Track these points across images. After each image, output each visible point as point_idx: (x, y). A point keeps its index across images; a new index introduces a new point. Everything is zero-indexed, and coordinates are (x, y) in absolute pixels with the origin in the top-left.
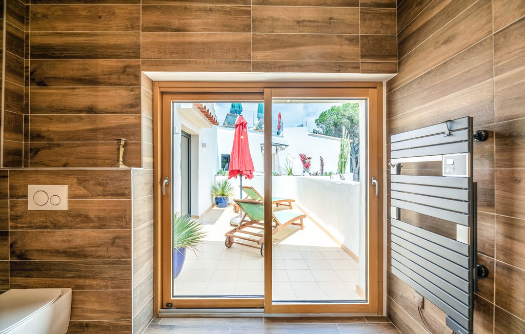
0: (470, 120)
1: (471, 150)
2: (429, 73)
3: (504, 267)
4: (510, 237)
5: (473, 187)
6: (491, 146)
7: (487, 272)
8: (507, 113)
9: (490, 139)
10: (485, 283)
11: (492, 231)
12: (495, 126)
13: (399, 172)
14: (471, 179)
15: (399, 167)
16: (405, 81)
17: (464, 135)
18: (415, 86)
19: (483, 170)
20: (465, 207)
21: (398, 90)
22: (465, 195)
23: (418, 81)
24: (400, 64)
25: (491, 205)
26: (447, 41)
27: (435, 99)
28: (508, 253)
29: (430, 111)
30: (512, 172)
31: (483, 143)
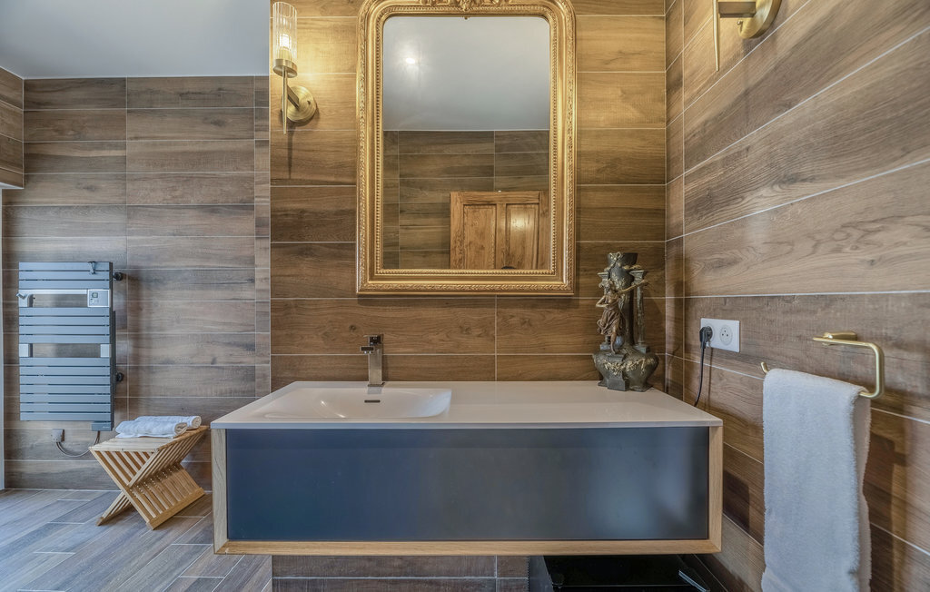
0: (111, 264)
1: (111, 288)
2: (70, 207)
3: (133, 368)
4: (137, 346)
5: (113, 314)
6: (124, 284)
7: (123, 376)
8: (135, 263)
9: (124, 280)
10: (122, 385)
11: (126, 346)
12: (127, 271)
13: (31, 304)
14: (111, 308)
15: (31, 298)
16: (36, 203)
17: (106, 275)
18: (50, 213)
19: (119, 302)
20: (107, 330)
21: (25, 208)
22: (107, 321)
23: (55, 210)
24: (27, 178)
25: (124, 327)
26: (89, 188)
27: (77, 236)
28: (136, 358)
29: (71, 245)
30: (138, 303)
31: (119, 282)
